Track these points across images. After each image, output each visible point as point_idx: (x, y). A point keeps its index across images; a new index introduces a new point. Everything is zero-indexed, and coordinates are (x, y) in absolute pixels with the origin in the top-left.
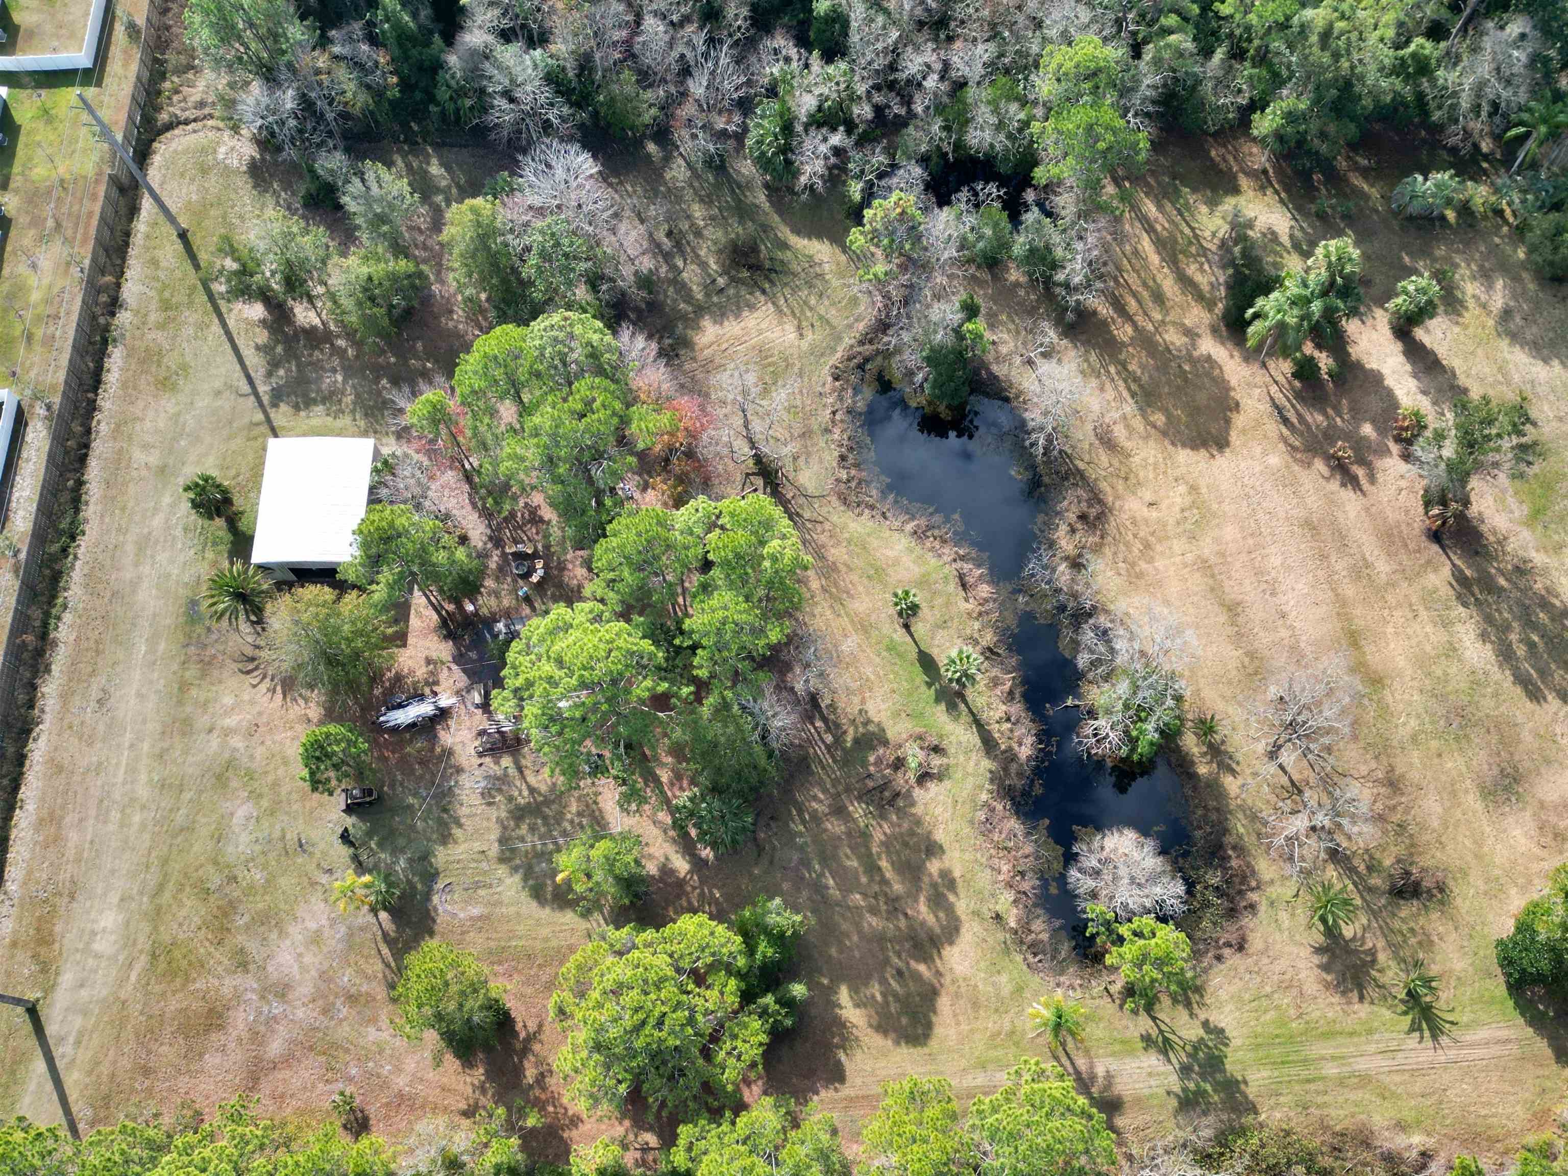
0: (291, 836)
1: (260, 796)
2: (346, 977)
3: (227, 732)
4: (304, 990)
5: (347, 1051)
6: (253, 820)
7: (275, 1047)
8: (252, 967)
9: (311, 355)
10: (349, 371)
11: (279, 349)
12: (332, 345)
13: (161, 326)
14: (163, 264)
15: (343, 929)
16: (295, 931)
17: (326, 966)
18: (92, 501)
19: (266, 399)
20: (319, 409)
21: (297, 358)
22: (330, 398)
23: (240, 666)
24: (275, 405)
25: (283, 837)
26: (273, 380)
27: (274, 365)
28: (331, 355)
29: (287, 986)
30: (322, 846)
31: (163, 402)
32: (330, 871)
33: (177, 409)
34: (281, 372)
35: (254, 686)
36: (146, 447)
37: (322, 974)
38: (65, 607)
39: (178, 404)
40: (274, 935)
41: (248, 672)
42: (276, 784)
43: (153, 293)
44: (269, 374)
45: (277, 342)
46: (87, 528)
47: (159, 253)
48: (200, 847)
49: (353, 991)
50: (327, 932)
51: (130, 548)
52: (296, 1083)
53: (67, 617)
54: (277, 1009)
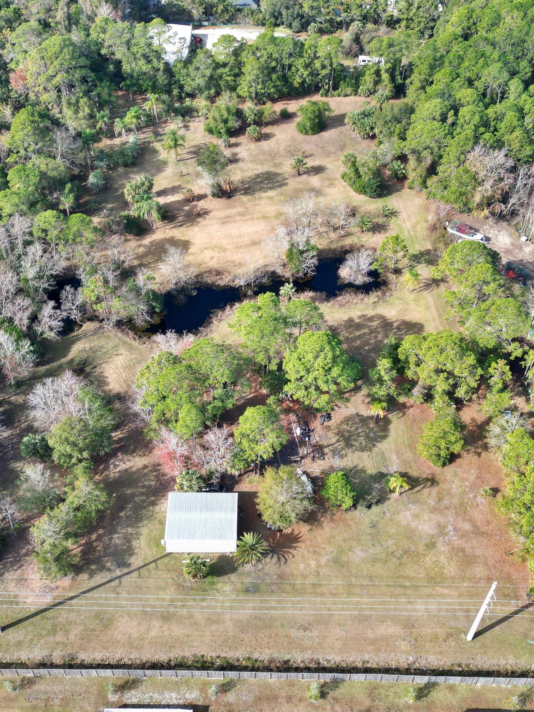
0: (369, 531)
1: (351, 546)
2: (432, 502)
3: (319, 566)
4: (440, 518)
5: (463, 499)
6: (363, 548)
7: (467, 526)
8: (433, 540)
9: (99, 551)
10: (112, 531)
11: (93, 567)
12: (94, 541)
13: (67, 632)
14: (21, 638)
15: (410, 506)
16: (413, 525)
17: (427, 511)
18: (182, 654)
19: (126, 570)
20: (135, 543)
21: (101, 557)
22: (128, 539)
23: (282, 564)
24: (129, 565)
25: (371, 534)
26: (113, 568)
27: (102, 568)
28: (101, 541)
29: (439, 526)
30: (373, 517)
31: (119, 624)
32: (384, 513)
33: (125, 616)
34: (108, 564)
35: (294, 556)
36: (148, 630)
37: (431, 512)
38: (249, 658)
39: (122, 616)
40: (417, 533)
41: (286, 560)
42: (345, 540)
43: (43, 641)
44: (109, 570)
45: (88, 568)
46: (199, 655)
47: (13, 641)
48: (379, 569)
49: (437, 499)
50: (413, 512)
51: (214, 627)
52: (481, 517)
53: (256, 656)
54: (450, 528)
